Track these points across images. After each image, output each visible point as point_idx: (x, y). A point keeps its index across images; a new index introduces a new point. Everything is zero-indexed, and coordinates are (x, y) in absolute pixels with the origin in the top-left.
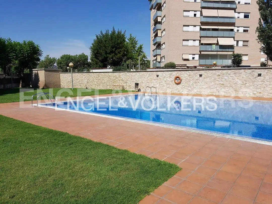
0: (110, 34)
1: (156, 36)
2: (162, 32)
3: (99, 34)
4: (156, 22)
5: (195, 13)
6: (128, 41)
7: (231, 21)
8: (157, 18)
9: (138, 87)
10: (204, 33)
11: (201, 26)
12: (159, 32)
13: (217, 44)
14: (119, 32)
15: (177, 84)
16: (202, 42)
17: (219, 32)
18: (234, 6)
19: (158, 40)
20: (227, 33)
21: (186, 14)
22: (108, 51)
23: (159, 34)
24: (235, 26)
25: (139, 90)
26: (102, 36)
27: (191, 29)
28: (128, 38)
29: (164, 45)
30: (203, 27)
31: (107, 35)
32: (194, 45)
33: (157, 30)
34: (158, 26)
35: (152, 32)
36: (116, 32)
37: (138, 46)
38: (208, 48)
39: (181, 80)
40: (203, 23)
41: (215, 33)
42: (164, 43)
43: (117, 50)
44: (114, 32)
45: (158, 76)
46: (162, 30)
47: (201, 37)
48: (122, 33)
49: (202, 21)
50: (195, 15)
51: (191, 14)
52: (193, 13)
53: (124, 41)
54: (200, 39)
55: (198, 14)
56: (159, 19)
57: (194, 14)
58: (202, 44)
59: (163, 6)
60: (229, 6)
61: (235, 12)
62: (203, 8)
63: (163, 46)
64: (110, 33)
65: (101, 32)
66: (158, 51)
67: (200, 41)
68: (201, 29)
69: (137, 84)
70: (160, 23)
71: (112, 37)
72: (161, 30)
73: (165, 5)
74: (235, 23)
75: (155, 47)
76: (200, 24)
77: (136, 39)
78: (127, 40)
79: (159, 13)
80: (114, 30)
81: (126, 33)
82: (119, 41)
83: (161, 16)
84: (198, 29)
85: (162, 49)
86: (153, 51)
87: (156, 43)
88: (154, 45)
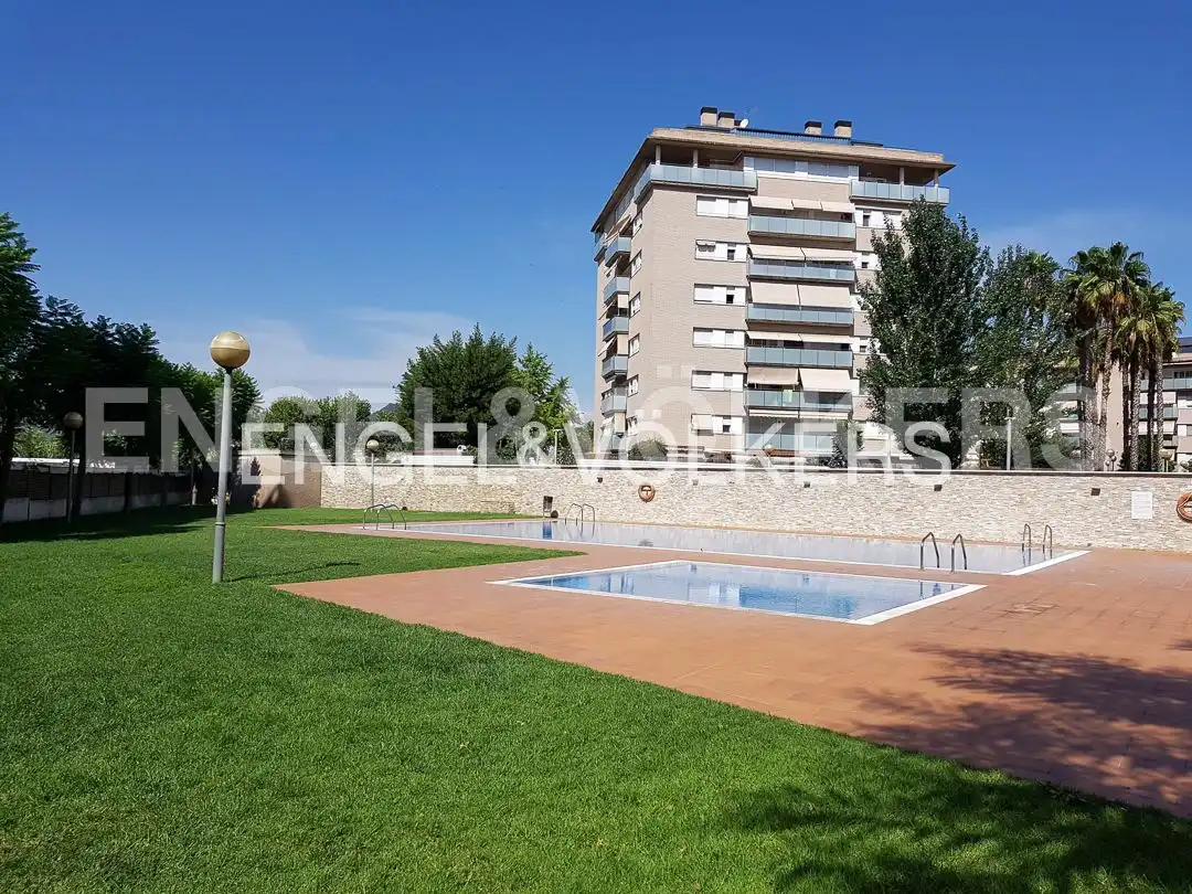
0: (464, 346)
1: (613, 350)
2: (631, 342)
3: (428, 344)
4: (613, 311)
5: (731, 292)
6: (520, 366)
7: (841, 319)
8: (615, 295)
9: (550, 507)
10: (758, 354)
11: (749, 333)
12: (622, 342)
13: (799, 387)
14: (493, 341)
15: (646, 501)
16: (751, 380)
17: (805, 351)
18: (848, 276)
19: (618, 364)
20: (826, 357)
21: (701, 294)
22: (458, 398)
23: (622, 348)
24: (852, 335)
25: (554, 515)
26: (437, 349)
27: (718, 338)
28: (522, 358)
29: (635, 381)
30: (754, 335)
31: (455, 347)
32: (728, 387)
33: (616, 334)
34: (619, 321)
35: (600, 335)
36: (486, 341)
37: (552, 382)
38: (772, 398)
39: (654, 492)
40: (753, 325)
41: (791, 355)
42: (636, 377)
43: (487, 395)
44: (476, 342)
45: (600, 480)
46: (631, 336)
47: (747, 365)
48: (506, 345)
49: (751, 317)
50: (730, 299)
51: (719, 295)
52: (724, 292)
53: (510, 366)
54: (745, 371)
55: (739, 296)
56: (623, 302)
57: (728, 296)
58: (751, 386)
59: (634, 260)
60: (832, 274)
61: (852, 292)
62: (752, 278)
63: (634, 387)
64: (465, 341)
65: (437, 341)
66: (618, 401)
67: (745, 375)
68: (748, 341)
69: (549, 500)
70: (625, 312)
71: (471, 354)
72: (627, 333)
73: (639, 261)
74: (853, 326)
75: (609, 385)
76: (746, 328)
77: (548, 362)
78: (516, 364)
79: (622, 283)
80: (477, 334)
81: (517, 345)
82: (494, 369)
83: (627, 293)
84: (738, 339)
85: (630, 393)
86: (603, 395)
87: (613, 373)
88: (607, 377)
